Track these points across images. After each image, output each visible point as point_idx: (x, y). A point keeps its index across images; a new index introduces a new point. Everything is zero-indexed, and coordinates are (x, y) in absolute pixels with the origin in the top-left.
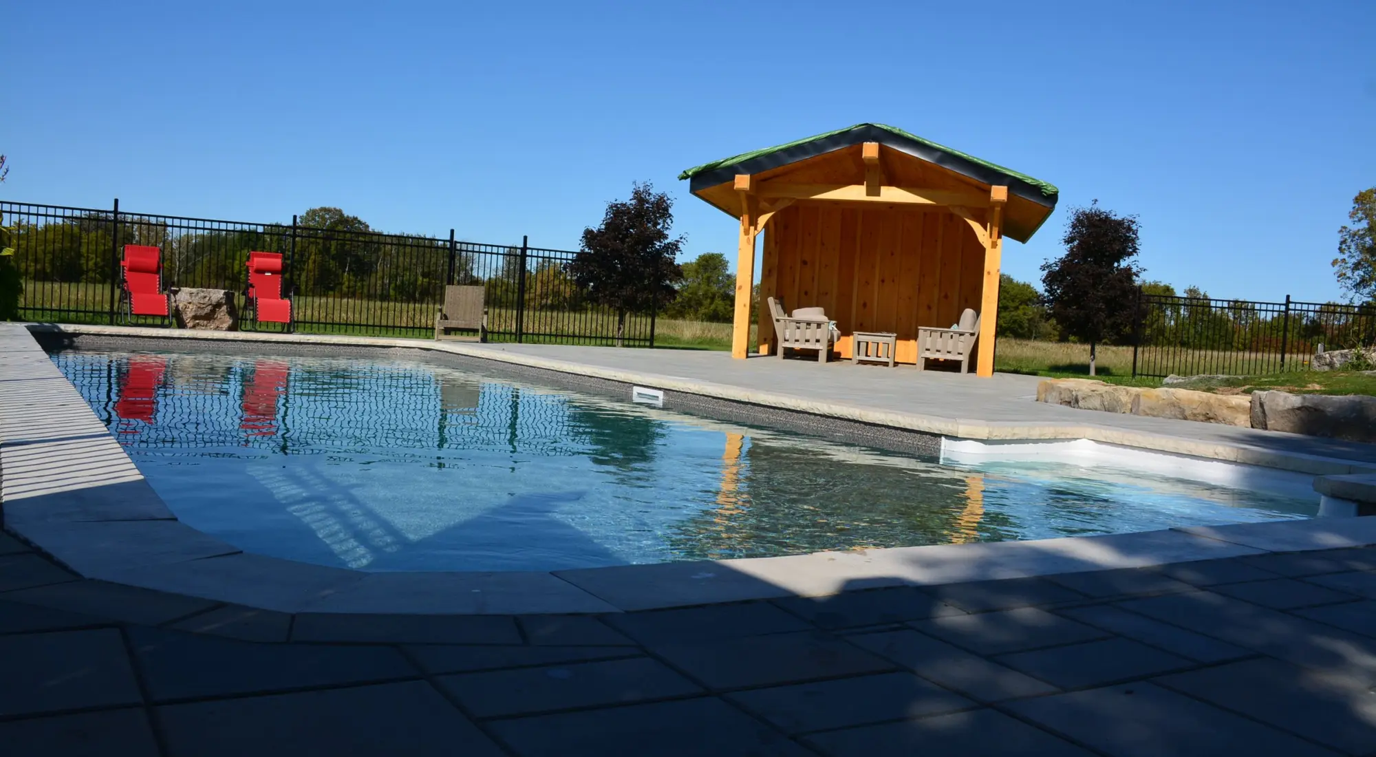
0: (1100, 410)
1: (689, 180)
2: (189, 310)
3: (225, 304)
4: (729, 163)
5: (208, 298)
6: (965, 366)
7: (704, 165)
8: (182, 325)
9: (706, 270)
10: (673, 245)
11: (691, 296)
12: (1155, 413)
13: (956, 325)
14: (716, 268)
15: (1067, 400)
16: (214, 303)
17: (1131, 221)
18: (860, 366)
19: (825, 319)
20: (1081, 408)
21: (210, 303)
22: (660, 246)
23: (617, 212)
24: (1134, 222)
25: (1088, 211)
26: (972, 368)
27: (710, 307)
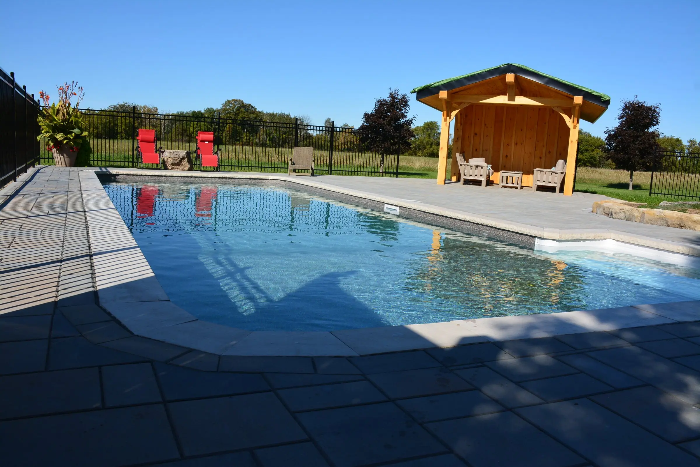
0: (624, 220)
1: (416, 93)
2: (169, 161)
3: (187, 158)
4: (436, 85)
5: (178, 155)
6: (558, 189)
7: (424, 86)
8: (166, 168)
9: (428, 130)
10: (410, 121)
11: (420, 143)
12: (652, 223)
13: (554, 167)
14: (433, 129)
15: (607, 213)
17: (656, 107)
18: (503, 188)
19: (485, 164)
20: (614, 218)
21: (179, 157)
22: (403, 121)
23: (381, 104)
24: (658, 108)
25: (632, 102)
26: (562, 190)
27: (430, 149)
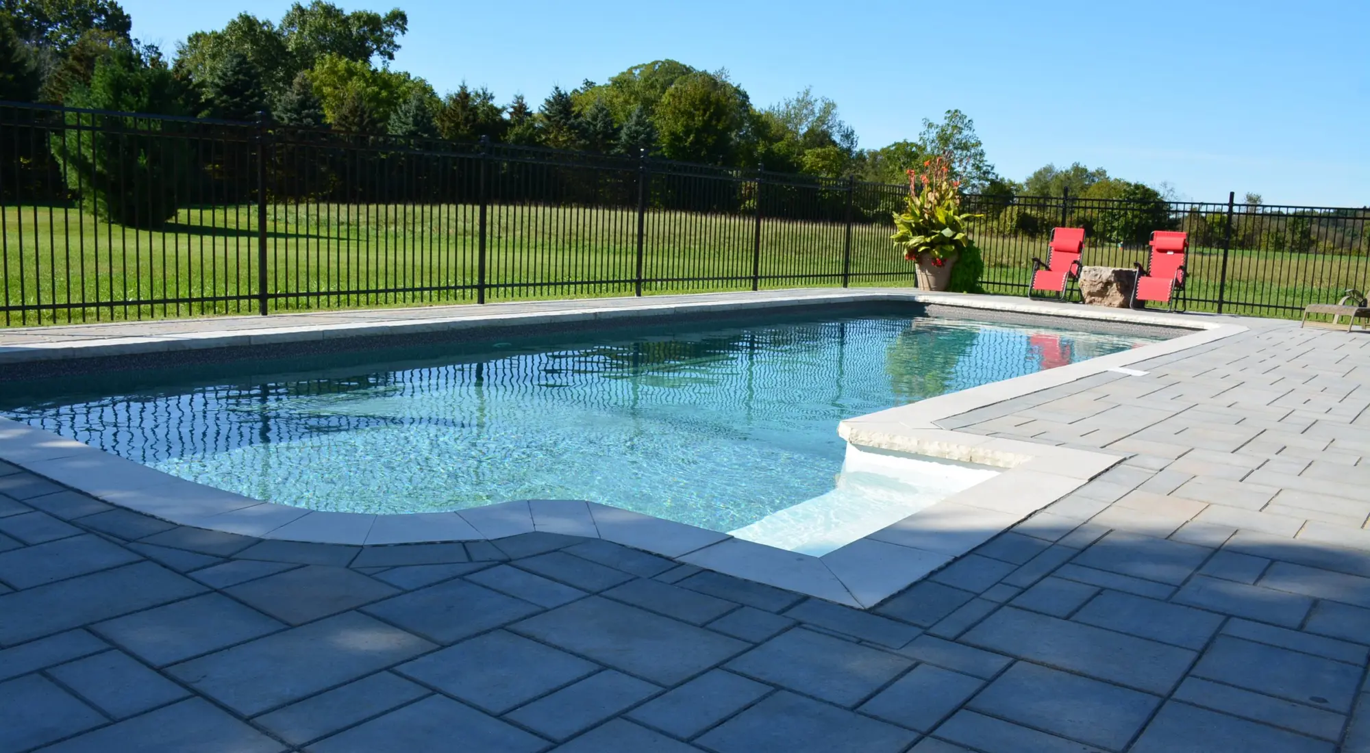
3: (1115, 282)
5: (1099, 276)
8: (1081, 302)
16: (1104, 281)
21: (1100, 280)
